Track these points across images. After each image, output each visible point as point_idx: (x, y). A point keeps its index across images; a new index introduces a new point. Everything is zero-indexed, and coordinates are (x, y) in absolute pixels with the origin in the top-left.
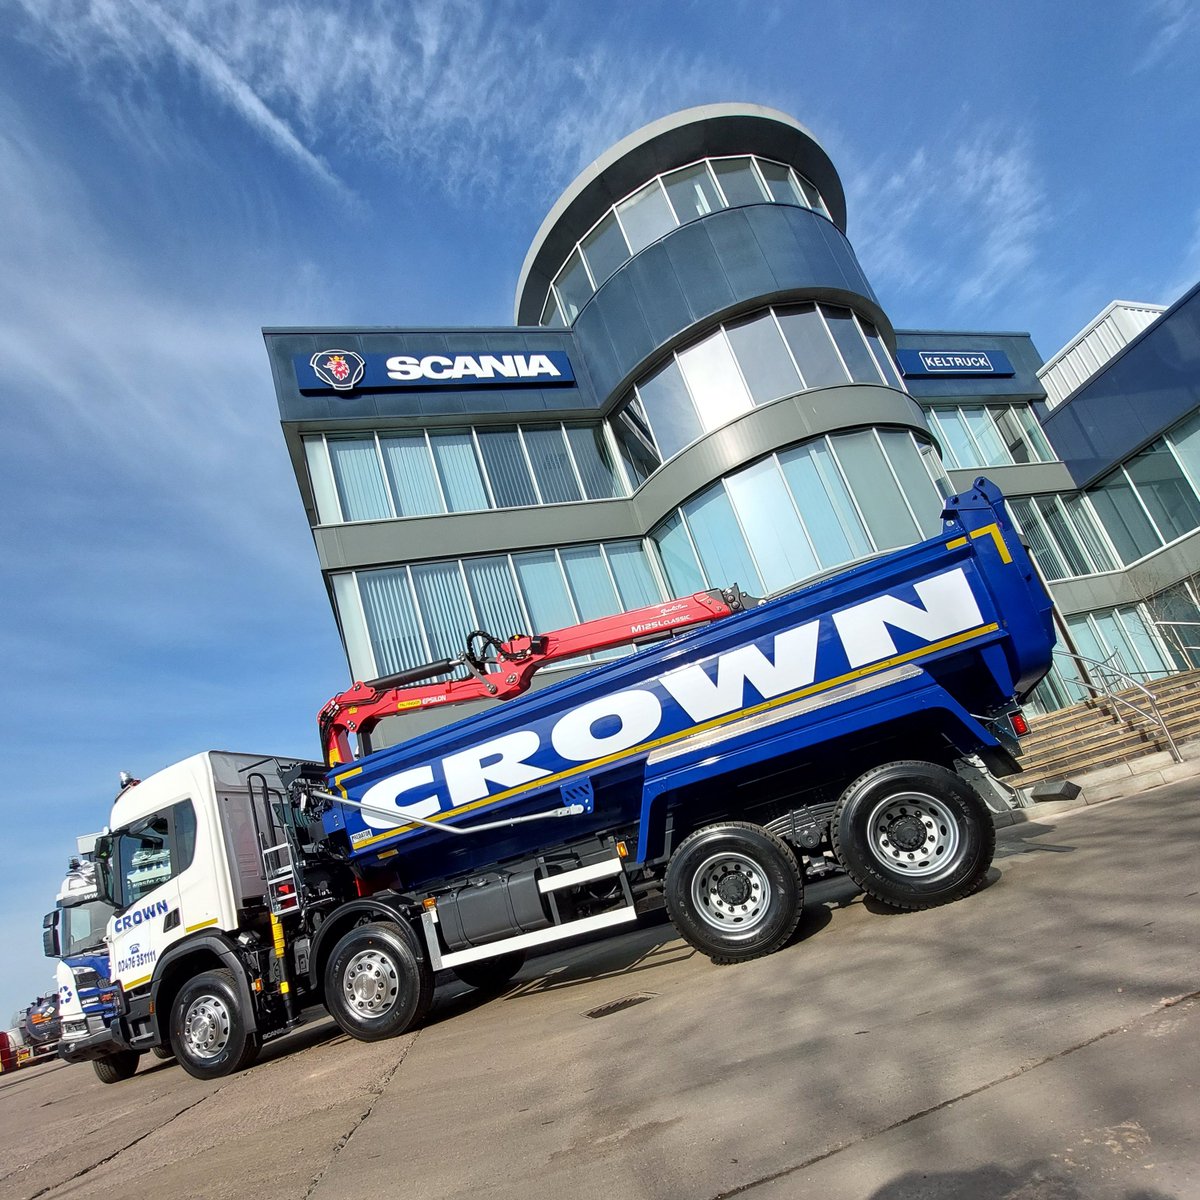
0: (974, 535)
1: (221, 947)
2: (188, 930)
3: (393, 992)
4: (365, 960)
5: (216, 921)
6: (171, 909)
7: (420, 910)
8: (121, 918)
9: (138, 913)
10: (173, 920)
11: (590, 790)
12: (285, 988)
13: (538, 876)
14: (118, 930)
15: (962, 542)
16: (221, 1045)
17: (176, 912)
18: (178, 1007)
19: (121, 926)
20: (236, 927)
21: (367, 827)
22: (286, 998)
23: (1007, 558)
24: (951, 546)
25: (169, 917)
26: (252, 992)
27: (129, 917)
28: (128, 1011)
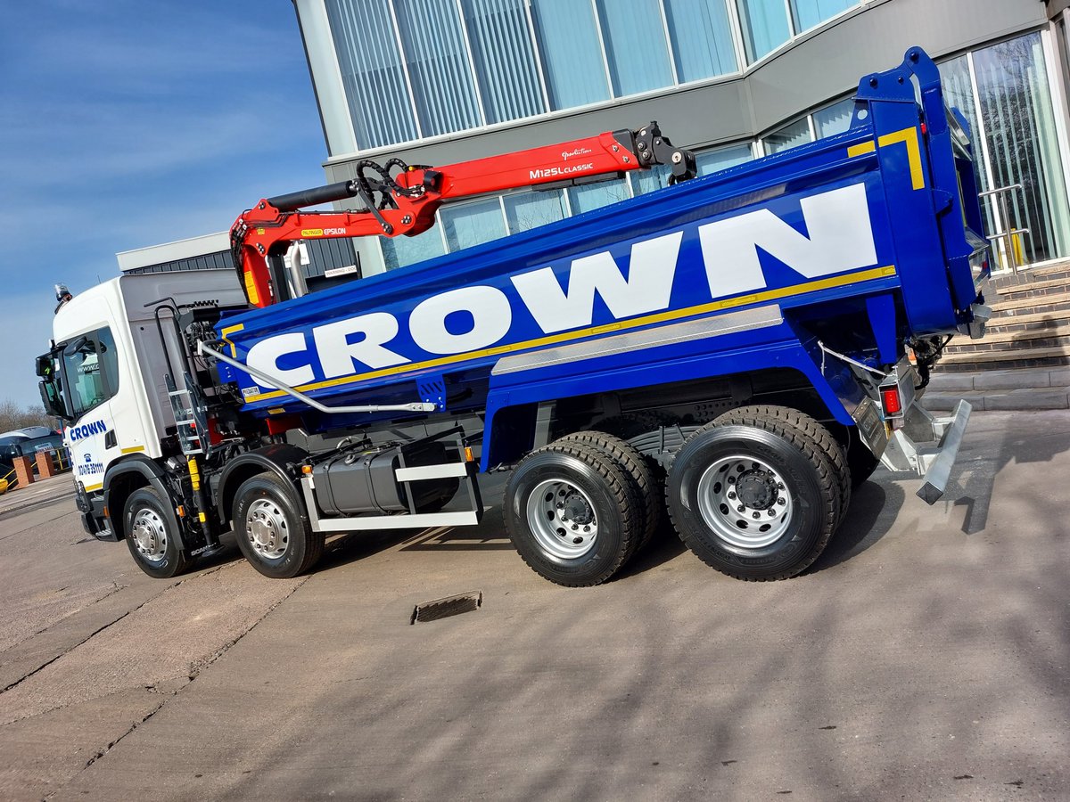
0: (884, 141)
1: (150, 473)
2: (123, 450)
3: (285, 540)
4: (261, 508)
5: (142, 448)
6: (108, 430)
7: (301, 474)
8: (74, 428)
9: (84, 427)
10: (111, 440)
11: (443, 387)
12: (202, 517)
13: (396, 465)
14: (74, 439)
15: (867, 148)
16: (162, 552)
17: (112, 432)
18: (127, 515)
19: (74, 435)
20: (161, 455)
21: (254, 384)
22: (204, 526)
23: (918, 182)
24: (855, 152)
25: (107, 436)
26: (178, 517)
27: (79, 429)
28: (92, 509)
